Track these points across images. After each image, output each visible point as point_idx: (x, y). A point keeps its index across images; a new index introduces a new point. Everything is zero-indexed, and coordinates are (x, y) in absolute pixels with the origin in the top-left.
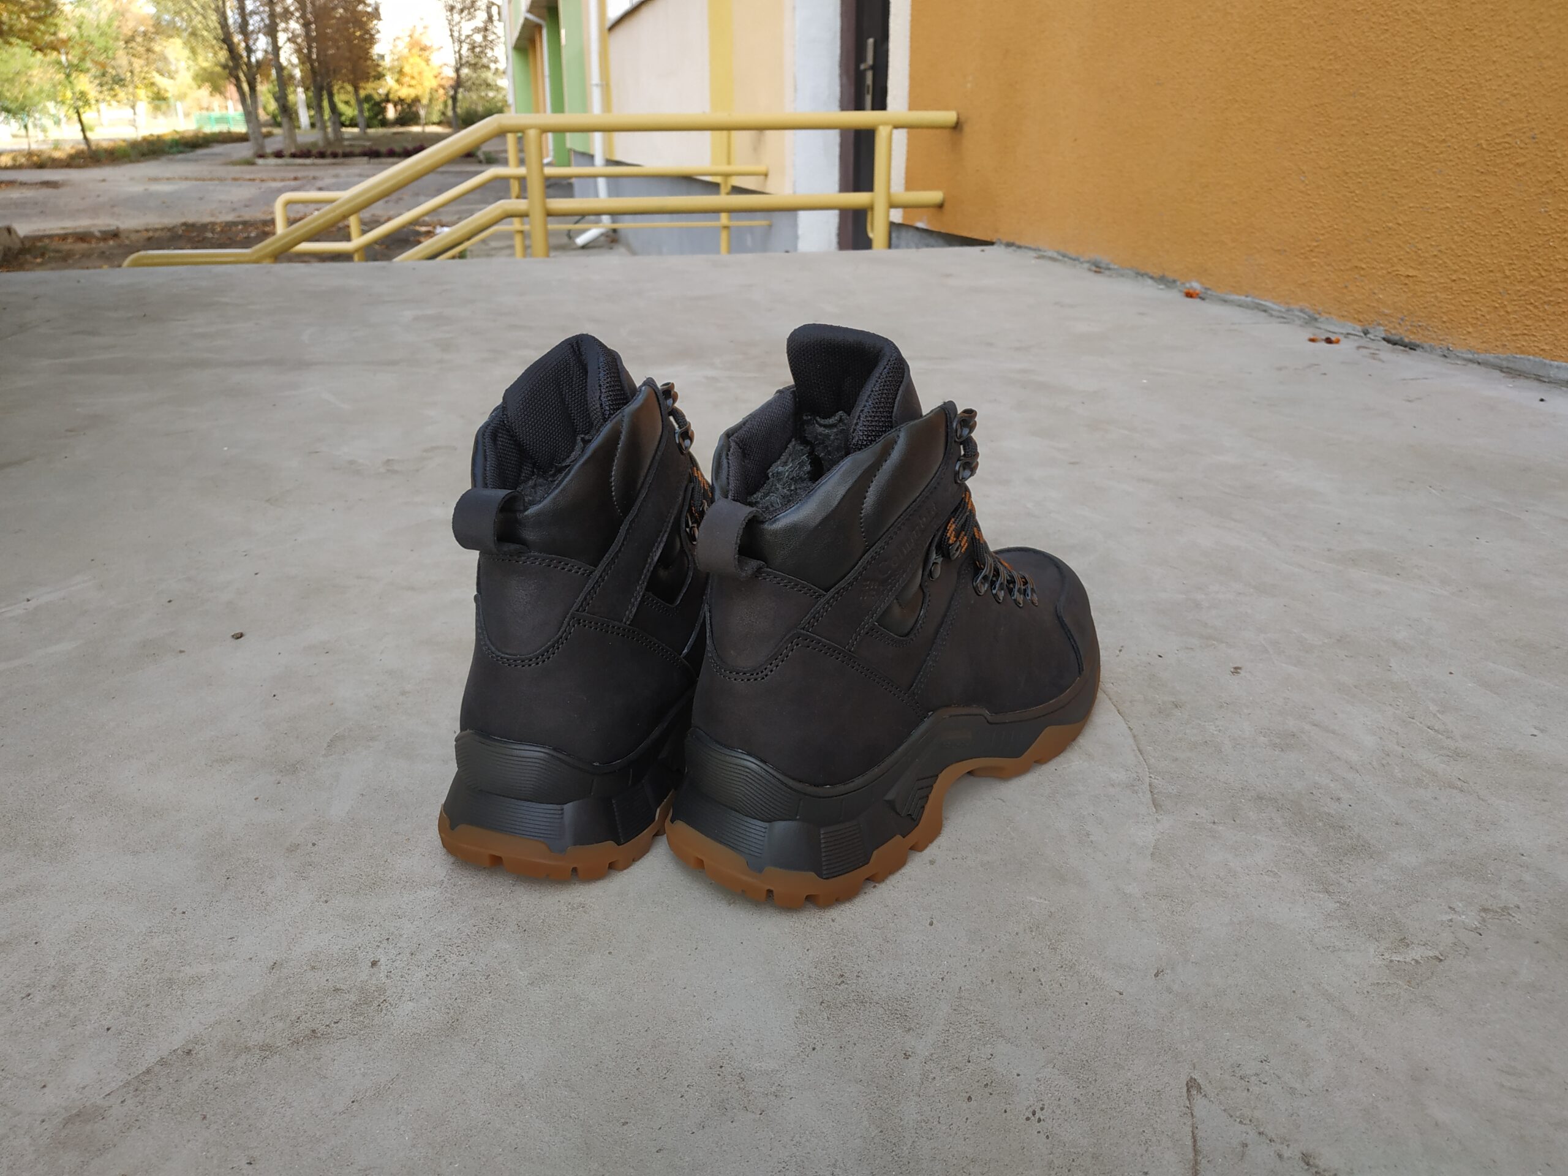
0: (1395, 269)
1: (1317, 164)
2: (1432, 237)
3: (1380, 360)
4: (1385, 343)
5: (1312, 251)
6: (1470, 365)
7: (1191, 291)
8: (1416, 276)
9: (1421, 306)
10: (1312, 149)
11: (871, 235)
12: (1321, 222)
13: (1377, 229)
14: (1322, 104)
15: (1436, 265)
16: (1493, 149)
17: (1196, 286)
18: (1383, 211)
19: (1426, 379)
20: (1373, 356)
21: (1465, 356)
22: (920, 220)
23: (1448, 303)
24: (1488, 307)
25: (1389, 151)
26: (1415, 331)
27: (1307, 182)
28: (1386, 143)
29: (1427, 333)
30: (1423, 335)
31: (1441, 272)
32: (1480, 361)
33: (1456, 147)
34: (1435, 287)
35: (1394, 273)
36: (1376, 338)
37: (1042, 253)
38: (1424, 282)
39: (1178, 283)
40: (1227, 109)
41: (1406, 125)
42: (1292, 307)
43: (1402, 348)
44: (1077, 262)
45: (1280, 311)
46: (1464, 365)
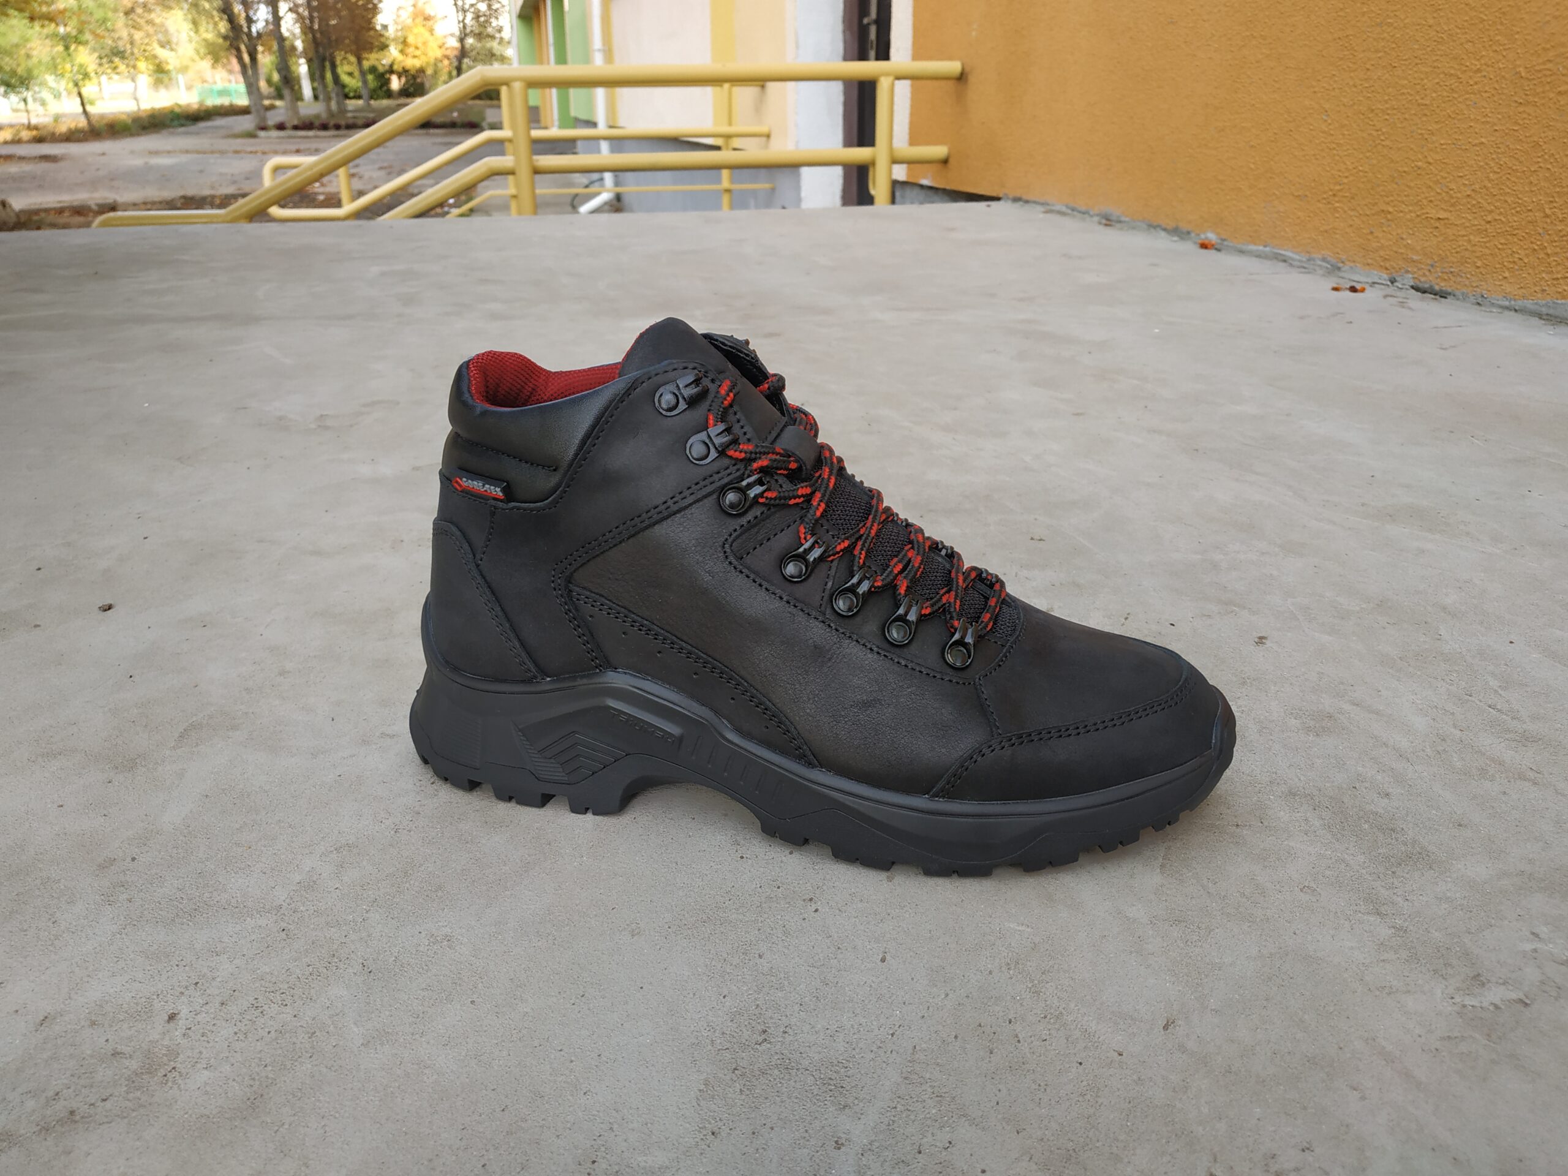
0: (1424, 211)
1: (1341, 101)
2: (1466, 175)
3: (1410, 308)
4: (1413, 291)
5: (1334, 195)
6: (1507, 313)
7: (1206, 242)
8: (1447, 219)
9: (1453, 251)
10: (1335, 86)
11: (872, 192)
12: (1345, 164)
13: (1406, 169)
14: (1347, 36)
15: (1469, 207)
16: (1532, 77)
17: (1212, 237)
18: (1412, 149)
19: (1460, 326)
20: (1402, 304)
21: (1500, 302)
22: (924, 178)
23: (1481, 246)
24: (1525, 249)
25: (1419, 84)
26: (1446, 278)
27: (1329, 121)
28: (1416, 75)
29: (1459, 279)
30: (1455, 282)
31: (1474, 213)
32: (1517, 308)
33: (1492, 77)
34: (1468, 229)
35: (1424, 217)
36: (1404, 287)
37: (1049, 207)
38: (1456, 225)
39: (1193, 235)
40: (1243, 46)
41: (1437, 55)
42: (1314, 256)
43: (1432, 296)
44: (1086, 216)
45: (1300, 261)
46: (1501, 313)
